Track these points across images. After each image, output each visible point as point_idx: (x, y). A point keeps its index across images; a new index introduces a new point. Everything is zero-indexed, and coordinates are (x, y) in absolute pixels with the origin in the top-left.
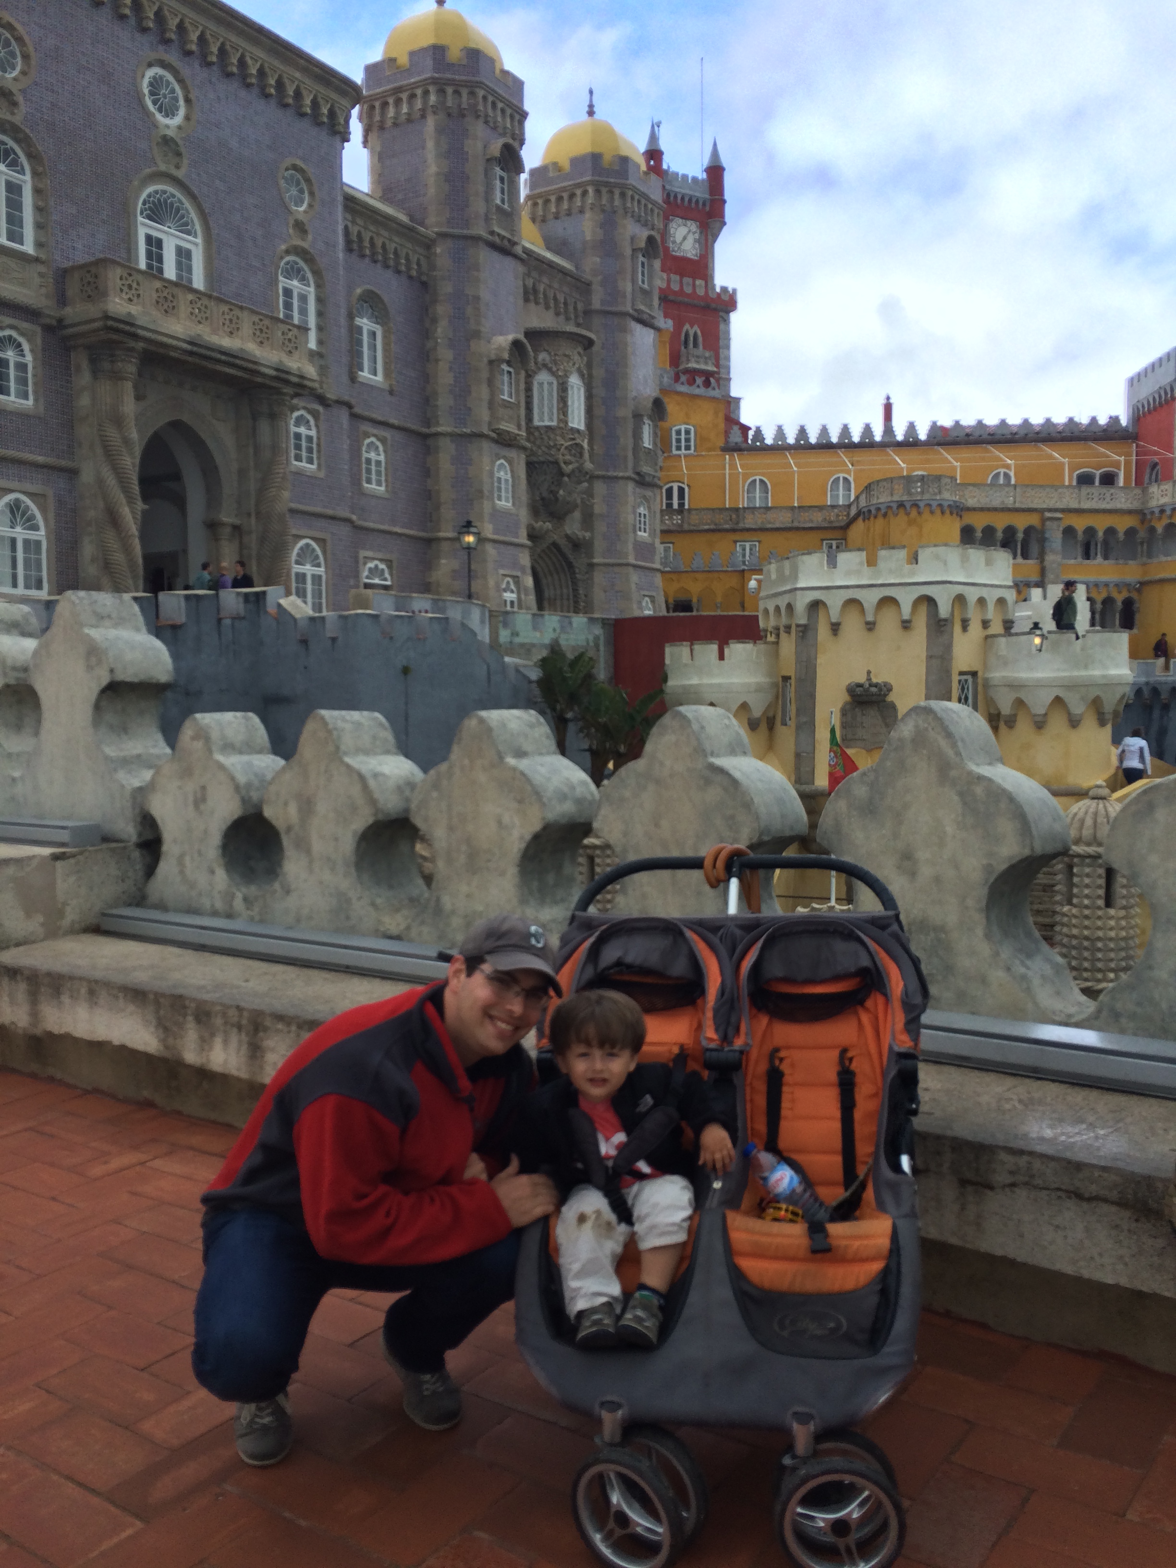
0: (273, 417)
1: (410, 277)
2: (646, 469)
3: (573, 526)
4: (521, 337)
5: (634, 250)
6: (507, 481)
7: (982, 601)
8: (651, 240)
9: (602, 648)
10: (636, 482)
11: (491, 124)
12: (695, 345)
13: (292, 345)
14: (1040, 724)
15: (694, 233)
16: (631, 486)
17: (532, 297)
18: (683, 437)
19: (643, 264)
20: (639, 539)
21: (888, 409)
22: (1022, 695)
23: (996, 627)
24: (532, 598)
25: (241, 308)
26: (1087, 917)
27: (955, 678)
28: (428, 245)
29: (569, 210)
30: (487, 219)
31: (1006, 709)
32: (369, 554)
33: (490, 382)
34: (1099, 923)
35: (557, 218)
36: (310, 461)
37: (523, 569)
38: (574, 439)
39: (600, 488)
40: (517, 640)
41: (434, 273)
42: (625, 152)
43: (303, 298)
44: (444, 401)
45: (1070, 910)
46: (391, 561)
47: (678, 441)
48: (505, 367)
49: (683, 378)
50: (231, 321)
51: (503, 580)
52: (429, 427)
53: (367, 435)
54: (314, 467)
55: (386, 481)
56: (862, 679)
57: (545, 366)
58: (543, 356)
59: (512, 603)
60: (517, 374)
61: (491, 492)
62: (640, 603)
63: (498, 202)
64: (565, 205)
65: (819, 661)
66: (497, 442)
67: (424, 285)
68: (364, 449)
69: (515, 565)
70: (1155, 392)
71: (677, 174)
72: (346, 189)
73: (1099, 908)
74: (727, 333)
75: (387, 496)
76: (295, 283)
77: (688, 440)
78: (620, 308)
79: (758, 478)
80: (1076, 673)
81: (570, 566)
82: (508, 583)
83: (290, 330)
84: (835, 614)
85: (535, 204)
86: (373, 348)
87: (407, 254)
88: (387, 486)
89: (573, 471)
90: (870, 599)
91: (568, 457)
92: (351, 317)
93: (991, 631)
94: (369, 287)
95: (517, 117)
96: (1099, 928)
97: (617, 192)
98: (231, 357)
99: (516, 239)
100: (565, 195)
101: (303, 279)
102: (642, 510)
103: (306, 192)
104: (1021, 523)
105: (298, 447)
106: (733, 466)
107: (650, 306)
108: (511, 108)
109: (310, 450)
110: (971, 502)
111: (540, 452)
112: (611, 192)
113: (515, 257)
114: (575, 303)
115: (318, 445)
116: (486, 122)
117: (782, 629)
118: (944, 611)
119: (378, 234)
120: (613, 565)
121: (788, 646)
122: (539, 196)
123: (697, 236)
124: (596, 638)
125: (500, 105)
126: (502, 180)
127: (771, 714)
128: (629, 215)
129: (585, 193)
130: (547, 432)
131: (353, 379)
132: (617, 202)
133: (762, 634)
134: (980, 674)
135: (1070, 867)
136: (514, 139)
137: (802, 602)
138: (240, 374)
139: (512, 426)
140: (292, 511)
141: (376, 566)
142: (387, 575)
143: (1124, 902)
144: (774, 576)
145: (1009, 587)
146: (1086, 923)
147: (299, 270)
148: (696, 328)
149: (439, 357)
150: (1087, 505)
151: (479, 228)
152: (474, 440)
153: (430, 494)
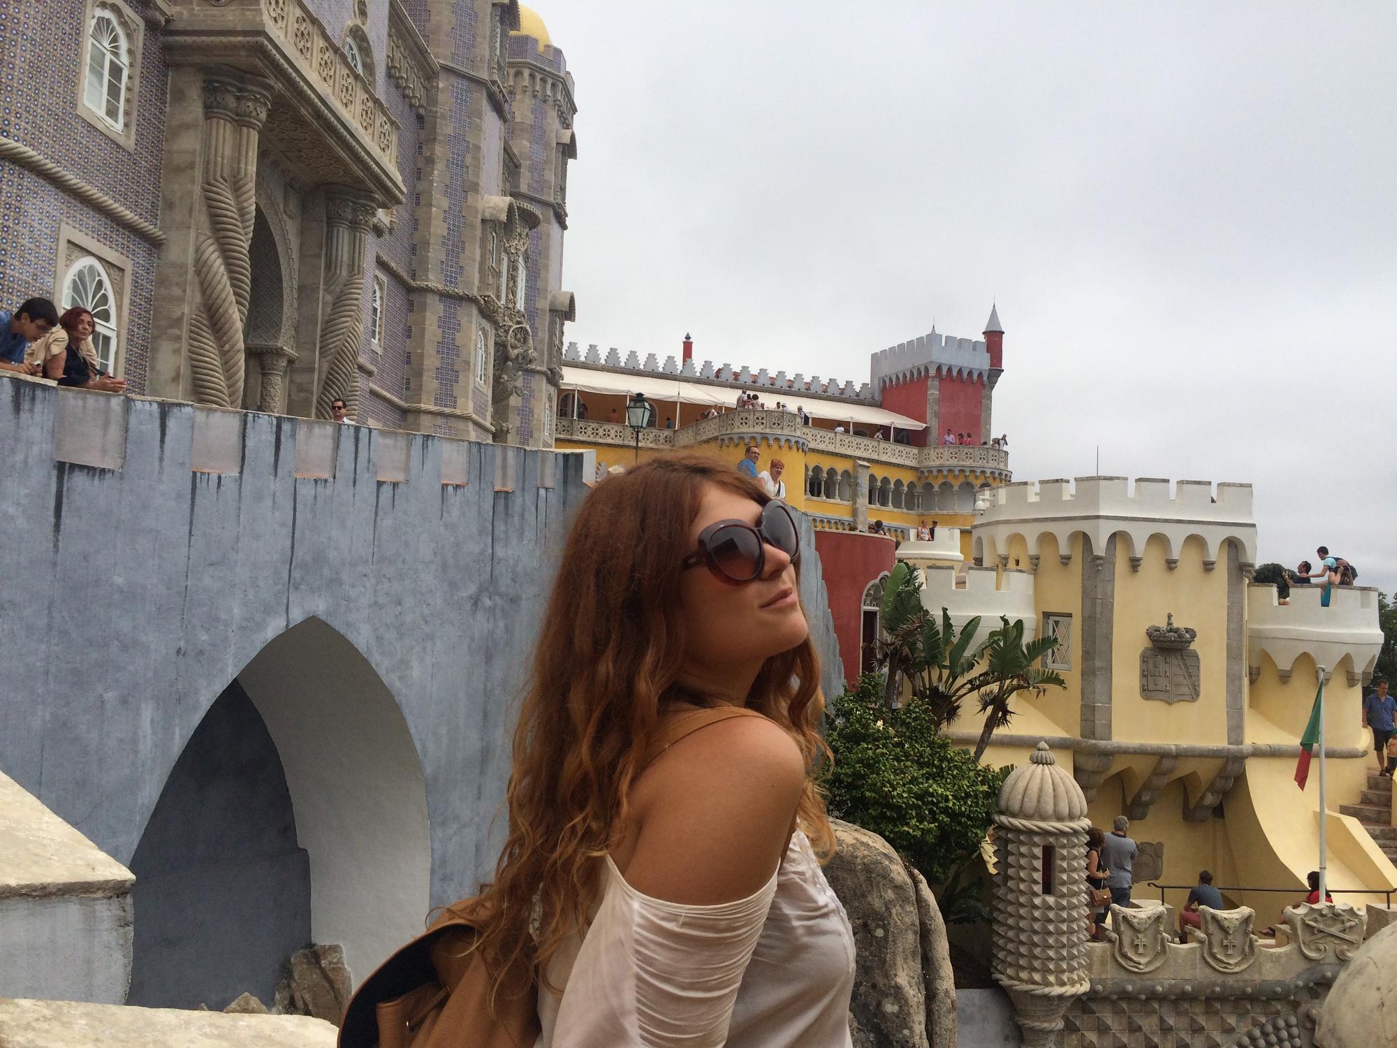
1: (411, 106)
2: (556, 367)
5: (558, 144)
10: (548, 378)
13: (386, 142)
16: (545, 381)
21: (688, 346)
28: (432, 76)
30: (489, 67)
31: (1282, 664)
33: (482, 243)
38: (519, 323)
41: (434, 110)
44: (436, 254)
48: (493, 230)
50: (347, 89)
52: (417, 280)
56: (1162, 622)
60: (500, 241)
61: (474, 366)
65: (1116, 599)
66: (482, 311)
67: (420, 118)
70: (906, 370)
75: (379, 351)
83: (385, 123)
84: (1137, 549)
88: (379, 339)
89: (517, 357)
90: (1179, 535)
91: (514, 341)
102: (546, 409)
104: (841, 466)
113: (502, 115)
117: (1050, 559)
118: (1251, 555)
121: (1061, 580)
128: (557, 107)
132: (549, 93)
137: (1104, 532)
149: (433, 203)
150: (884, 458)
151: (484, 75)
152: (464, 303)
153: (409, 357)
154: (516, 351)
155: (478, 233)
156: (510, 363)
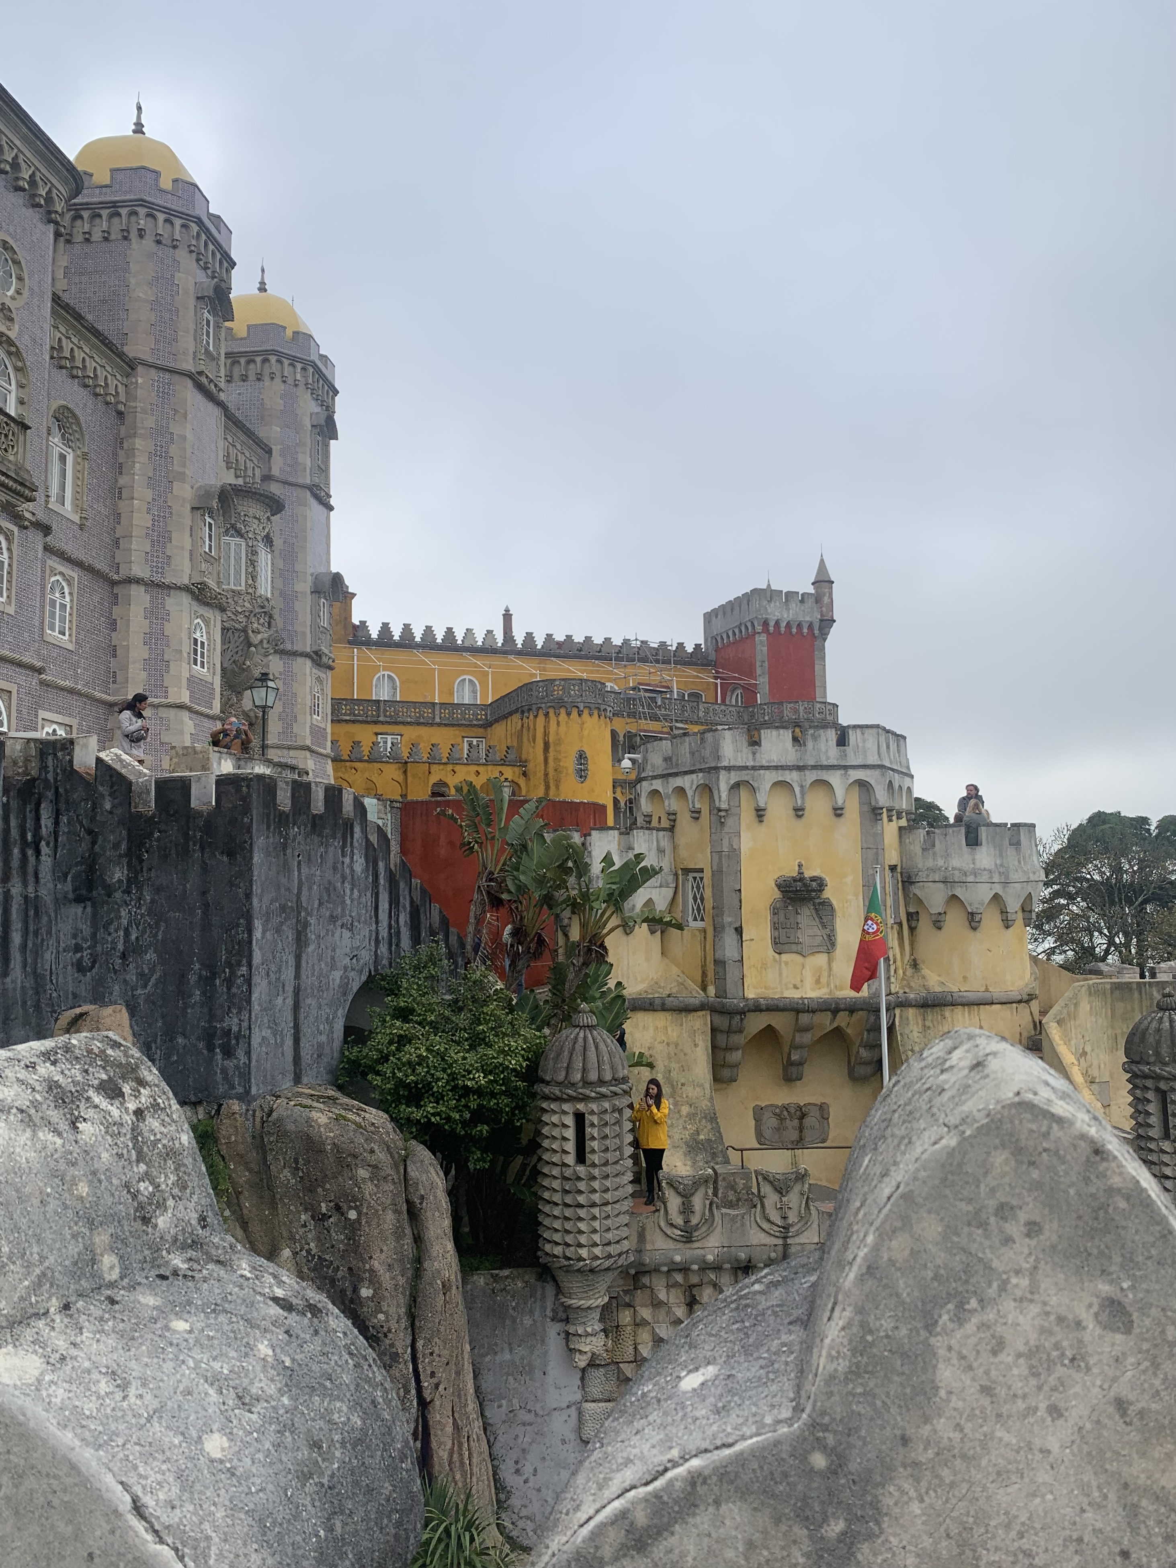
1: (107, 403)
2: (323, 649)
4: (229, 487)
5: (312, 426)
6: (202, 643)
7: (899, 790)
8: (328, 420)
10: (313, 660)
11: (202, 263)
14: (975, 923)
16: (309, 663)
19: (318, 441)
20: (314, 722)
22: (960, 892)
27: (887, 872)
28: (128, 373)
29: (246, 375)
30: (195, 358)
32: (49, 715)
33: (193, 531)
38: (263, 607)
41: (134, 404)
44: (138, 546)
46: (71, 726)
48: (207, 517)
52: (117, 573)
53: (54, 572)
54: (3, 599)
55: (71, 629)
56: (793, 872)
57: (233, 525)
60: (219, 527)
61: (189, 654)
63: (205, 343)
64: (242, 370)
65: (743, 848)
66: (197, 598)
67: (120, 414)
68: (49, 588)
70: (734, 627)
75: (70, 647)
78: (299, 480)
79: (386, 673)
83: (7, 424)
84: (761, 797)
86: (62, 471)
88: (71, 636)
89: (261, 641)
90: (800, 782)
91: (256, 626)
93: (902, 822)
94: (66, 403)
95: (226, 264)
97: (299, 366)
99: (221, 386)
100: (243, 361)
101: (4, 375)
102: (316, 692)
103: (14, 276)
107: (326, 485)
108: (221, 252)
112: (293, 365)
113: (219, 404)
114: (254, 468)
115: (9, 573)
116: (198, 260)
117: (685, 814)
118: (881, 797)
119: (79, 347)
120: (289, 748)
121: (695, 833)
125: (212, 246)
126: (208, 323)
128: (310, 391)
129: (266, 361)
130: (233, 596)
131: (46, 503)
132: (298, 377)
134: (898, 869)
136: (224, 284)
137: (725, 783)
139: (213, 583)
149: (135, 496)
151: (188, 365)
152: (172, 592)
153: (115, 650)
154: (260, 637)
155: (187, 521)
156: (253, 649)
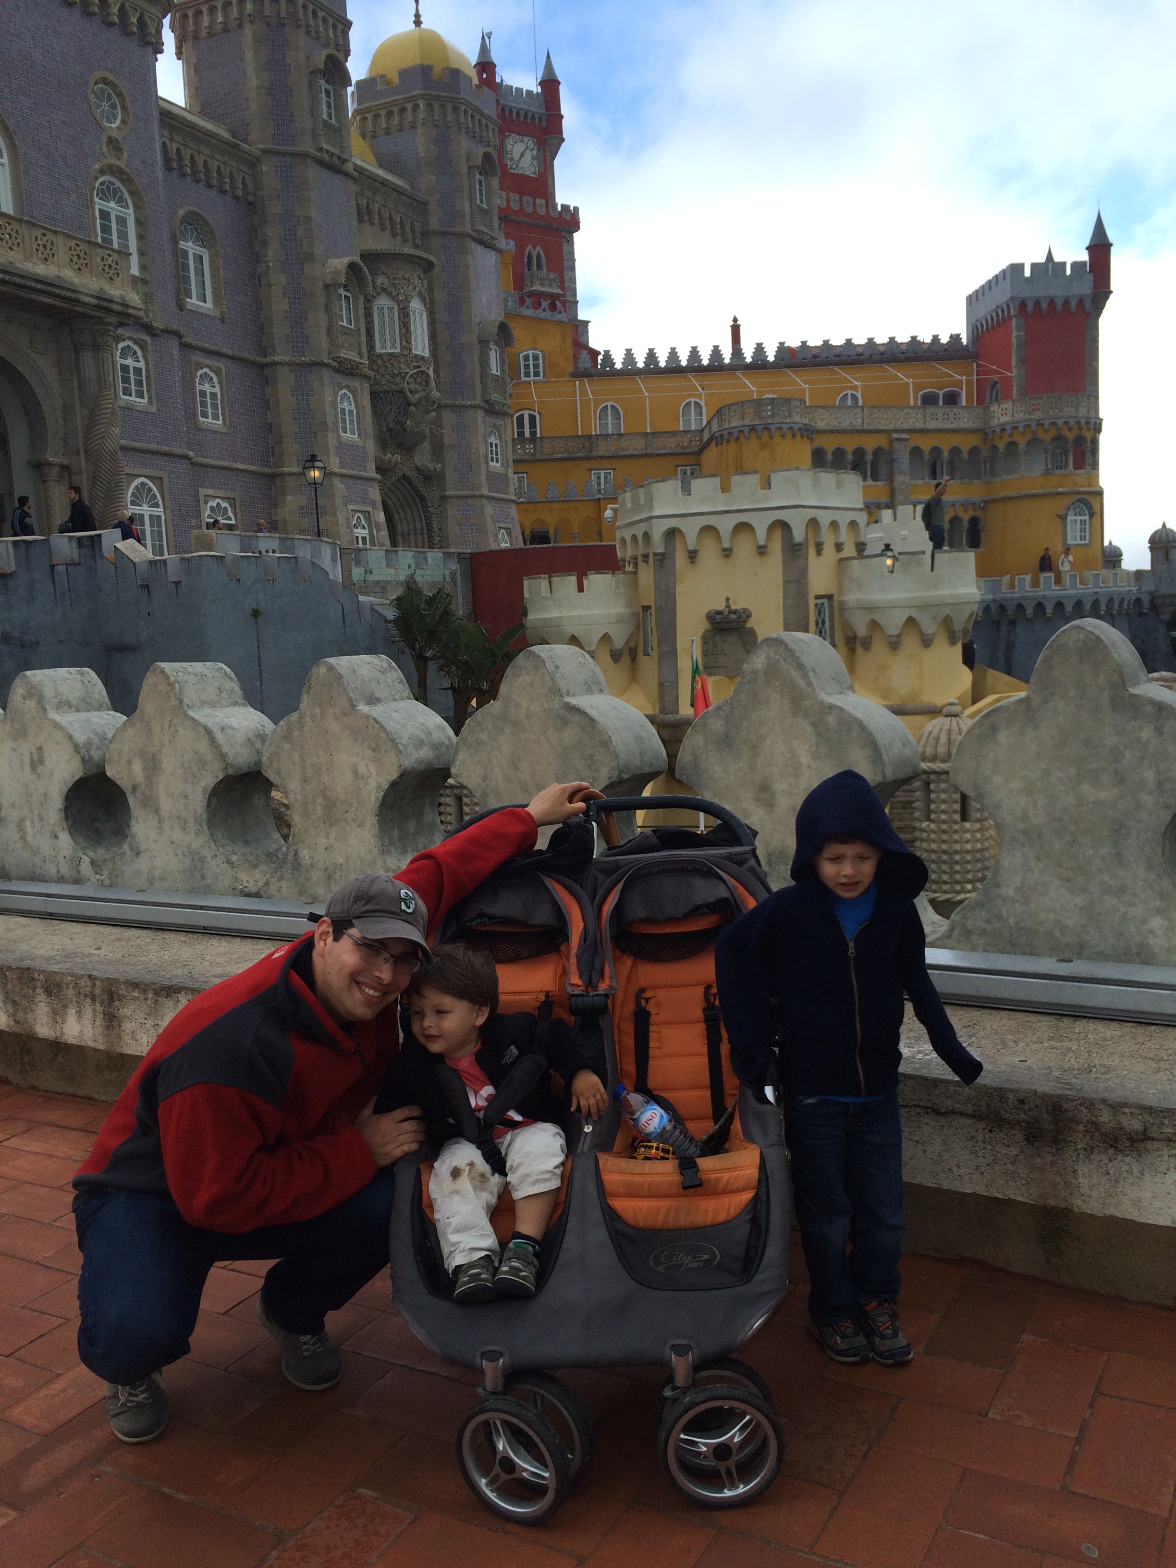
0: (97, 348)
1: (236, 198)
2: (495, 397)
3: (423, 458)
4: (357, 259)
5: (470, 168)
6: (351, 412)
7: (834, 525)
8: (487, 156)
9: (459, 583)
10: (485, 410)
11: (313, 34)
12: (539, 267)
13: (113, 271)
14: (894, 645)
15: (532, 150)
16: (480, 414)
17: (366, 218)
18: (531, 362)
19: (480, 181)
20: (491, 470)
21: (736, 330)
22: (876, 617)
23: (850, 550)
24: (385, 533)
25: (56, 232)
26: (944, 832)
27: (812, 602)
28: (253, 163)
29: (401, 125)
30: (314, 135)
31: (862, 631)
32: (210, 492)
33: (328, 309)
34: (956, 837)
35: (387, 134)
36: (140, 395)
37: (373, 504)
38: (419, 367)
39: (449, 418)
40: (371, 578)
41: (261, 193)
42: (454, 65)
43: (122, 221)
44: (280, 329)
45: (929, 826)
46: (234, 499)
47: (527, 367)
48: (342, 291)
49: (528, 302)
50: (45, 246)
51: (353, 517)
52: (265, 356)
53: (199, 366)
54: (145, 401)
55: (223, 414)
56: (721, 607)
57: (384, 290)
58: (381, 280)
59: (364, 539)
60: (356, 299)
61: (336, 424)
62: (496, 535)
63: (325, 116)
64: (396, 120)
65: (678, 590)
66: (337, 371)
67: (251, 204)
68: (197, 381)
69: (365, 499)
70: (992, 311)
71: (512, 87)
72: (160, 102)
73: (956, 822)
74: (572, 253)
75: (225, 430)
76: (112, 204)
77: (536, 366)
78: (459, 229)
79: (609, 404)
80: (926, 594)
81: (422, 499)
82: (358, 518)
83: (109, 255)
84: (691, 542)
85: (365, 119)
86: (200, 272)
87: (231, 172)
89: (420, 400)
90: (725, 525)
91: (413, 386)
92: (175, 241)
93: (843, 555)
94: (191, 208)
95: (340, 27)
96: (956, 842)
97: (449, 106)
98: (47, 285)
99: (346, 156)
100: (395, 109)
101: (121, 201)
102: (493, 439)
103: (119, 107)
104: (870, 444)
105: (126, 380)
106: (583, 393)
107: (491, 227)
108: (331, 16)
109: (139, 383)
110: (821, 425)
111: (384, 381)
112: (443, 106)
113: (346, 174)
114: (412, 223)
115: (147, 377)
116: (308, 32)
117: (640, 558)
118: (798, 535)
119: (199, 152)
120: (467, 497)
121: (646, 576)
122: (369, 110)
123: (534, 152)
124: (453, 574)
125: (321, 14)
126: (328, 93)
127: (633, 645)
128: (463, 130)
129: (416, 107)
130: (390, 359)
131: (181, 306)
132: (450, 118)
133: (620, 563)
134: (835, 598)
135: (927, 784)
136: (338, 50)
137: (658, 531)
138: (58, 303)
139: (353, 354)
140: (123, 448)
141: (218, 504)
142: (230, 514)
143: (979, 816)
144: (629, 505)
145: (861, 510)
146: (944, 837)
147: (116, 191)
148: (538, 248)
149: (272, 282)
150: (932, 425)
151: (307, 146)
152: (314, 369)
154: (417, 396)
155: (321, 300)
